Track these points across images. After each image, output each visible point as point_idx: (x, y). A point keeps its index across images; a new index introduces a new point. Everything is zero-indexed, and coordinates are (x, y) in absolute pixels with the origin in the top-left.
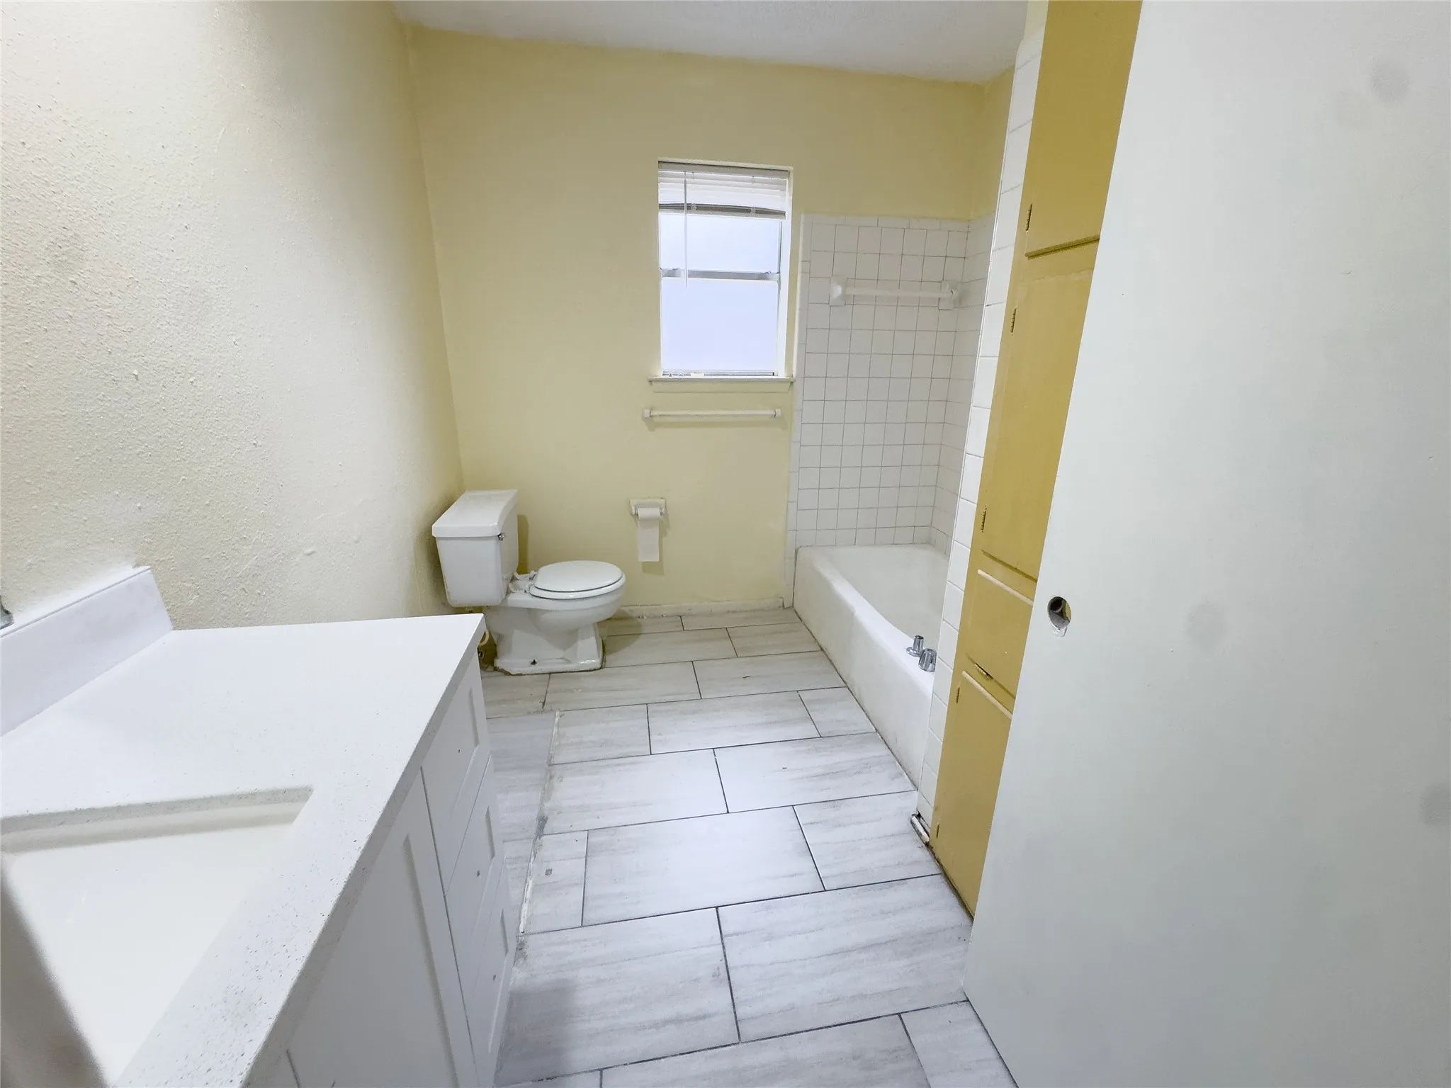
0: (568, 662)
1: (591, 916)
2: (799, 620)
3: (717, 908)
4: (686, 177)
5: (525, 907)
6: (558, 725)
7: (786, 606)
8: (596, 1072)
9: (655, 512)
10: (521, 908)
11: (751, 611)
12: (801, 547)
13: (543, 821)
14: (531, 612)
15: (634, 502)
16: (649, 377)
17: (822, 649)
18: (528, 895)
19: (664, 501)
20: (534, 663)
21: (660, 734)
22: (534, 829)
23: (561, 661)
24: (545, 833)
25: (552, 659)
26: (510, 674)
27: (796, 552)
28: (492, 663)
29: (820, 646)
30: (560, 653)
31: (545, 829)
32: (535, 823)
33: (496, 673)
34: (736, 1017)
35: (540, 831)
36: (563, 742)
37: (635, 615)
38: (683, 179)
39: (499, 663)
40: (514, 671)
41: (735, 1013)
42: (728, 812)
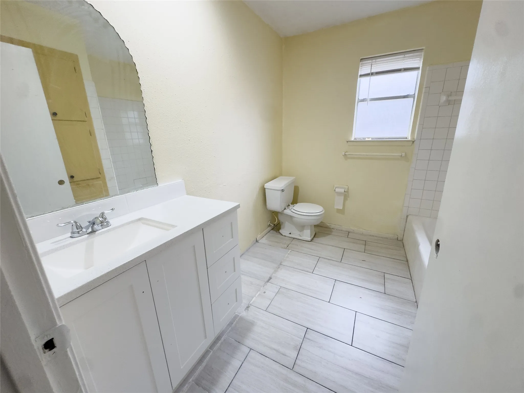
0: (301, 236)
1: (269, 309)
2: (403, 247)
3: (307, 328)
4: (372, 62)
5: (254, 298)
6: (288, 254)
7: (399, 240)
8: (249, 348)
9: (342, 190)
10: (253, 298)
11: (381, 237)
12: (410, 215)
13: (270, 278)
14: (291, 217)
15: (335, 186)
16: (347, 140)
17: (407, 261)
18: (257, 296)
19: (347, 187)
20: (290, 234)
21: (319, 268)
22: (267, 279)
23: (299, 235)
24: (269, 282)
25: (296, 234)
26: (282, 235)
27: (407, 216)
28: (279, 230)
29: (407, 259)
30: (299, 233)
31: (270, 281)
32: (268, 278)
33: (279, 234)
34: (295, 362)
35: (268, 281)
36: (287, 259)
37: (331, 227)
38: (371, 64)
39: (281, 231)
40: (284, 234)
41: (295, 361)
42: (329, 302)
